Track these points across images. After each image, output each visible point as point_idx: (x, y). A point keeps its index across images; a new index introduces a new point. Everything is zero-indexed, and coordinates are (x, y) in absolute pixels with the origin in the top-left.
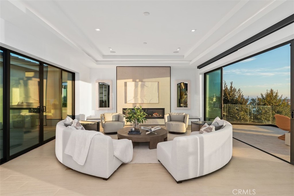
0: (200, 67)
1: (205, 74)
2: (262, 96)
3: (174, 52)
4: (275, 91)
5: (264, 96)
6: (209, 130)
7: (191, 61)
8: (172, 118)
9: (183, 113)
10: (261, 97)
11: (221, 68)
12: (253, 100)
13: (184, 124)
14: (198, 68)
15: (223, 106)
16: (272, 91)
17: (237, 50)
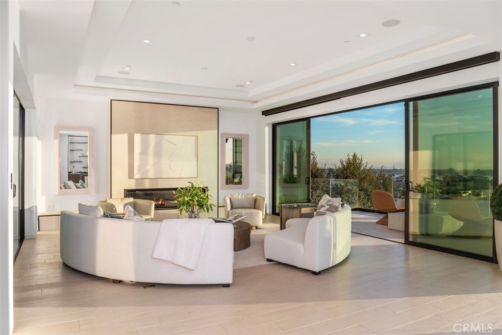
0: (266, 113)
1: (274, 126)
2: (342, 162)
3: (236, 86)
4: (359, 156)
5: (344, 163)
6: (333, 209)
7: (256, 102)
8: (236, 204)
9: (253, 194)
10: (341, 166)
11: (307, 120)
12: (331, 170)
13: (261, 212)
14: (263, 115)
15: (311, 181)
16: (354, 156)
17: (340, 98)
